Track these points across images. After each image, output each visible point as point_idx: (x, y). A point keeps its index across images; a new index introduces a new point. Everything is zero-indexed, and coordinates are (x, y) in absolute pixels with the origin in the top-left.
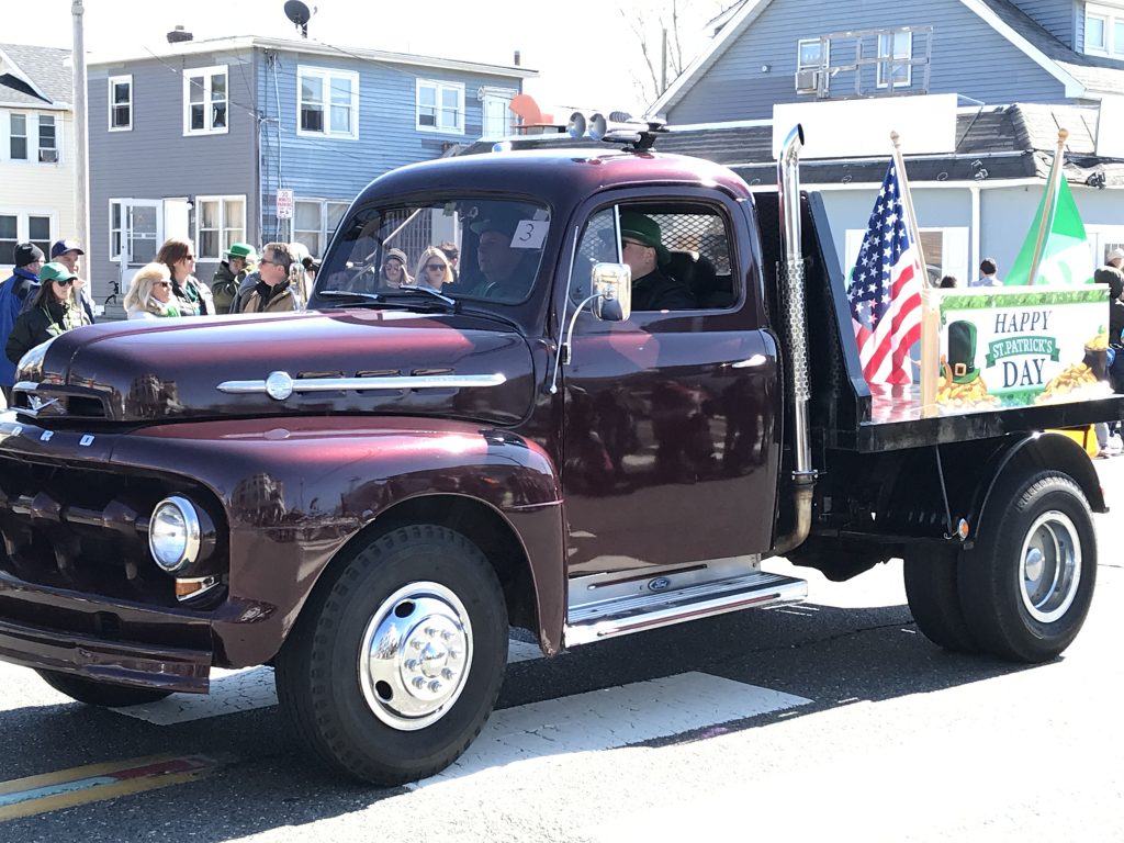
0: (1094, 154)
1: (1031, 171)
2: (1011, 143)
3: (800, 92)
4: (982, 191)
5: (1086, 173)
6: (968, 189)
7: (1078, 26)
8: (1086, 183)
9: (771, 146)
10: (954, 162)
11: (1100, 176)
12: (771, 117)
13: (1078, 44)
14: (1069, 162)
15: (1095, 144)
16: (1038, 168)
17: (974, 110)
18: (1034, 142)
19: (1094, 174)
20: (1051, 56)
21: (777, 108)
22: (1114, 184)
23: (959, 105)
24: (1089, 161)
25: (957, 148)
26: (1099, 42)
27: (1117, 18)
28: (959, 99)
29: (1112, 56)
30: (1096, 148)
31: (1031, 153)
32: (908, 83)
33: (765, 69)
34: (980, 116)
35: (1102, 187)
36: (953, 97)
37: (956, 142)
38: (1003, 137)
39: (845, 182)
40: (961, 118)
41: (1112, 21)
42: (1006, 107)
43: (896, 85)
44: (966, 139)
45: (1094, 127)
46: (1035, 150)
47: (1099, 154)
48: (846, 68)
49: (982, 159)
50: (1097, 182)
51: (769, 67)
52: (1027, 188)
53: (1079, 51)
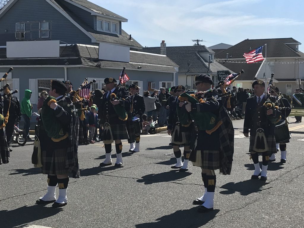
0: (98, 58)
1: (81, 63)
2: (75, 55)
3: (16, 38)
4: (67, 68)
5: (96, 64)
6: (63, 68)
7: (95, 23)
8: (96, 67)
9: (6, 54)
10: (59, 60)
11: (99, 65)
12: (6, 45)
13: (95, 28)
14: (91, 60)
15: (98, 55)
16: (83, 62)
17: (65, 45)
18: (81, 55)
19: (98, 64)
20: (88, 31)
21: (7, 43)
22: (104, 67)
23: (60, 44)
24: (97, 60)
25: (60, 56)
26: (101, 27)
27: (105, 21)
28: (60, 42)
29: (104, 31)
30: (98, 57)
31: (80, 58)
32: (48, 37)
33: (6, 31)
34: (66, 46)
35: (100, 68)
36: (58, 41)
37: (60, 54)
38: (73, 53)
39: (28, 65)
40: (61, 47)
41: (104, 22)
42: (74, 44)
43: (42, 37)
44: (63, 53)
45: (98, 51)
46: (82, 57)
47: (99, 59)
48: (28, 32)
49: (66, 59)
50: (99, 66)
51: (7, 31)
52: (79, 67)
53: (95, 30)
